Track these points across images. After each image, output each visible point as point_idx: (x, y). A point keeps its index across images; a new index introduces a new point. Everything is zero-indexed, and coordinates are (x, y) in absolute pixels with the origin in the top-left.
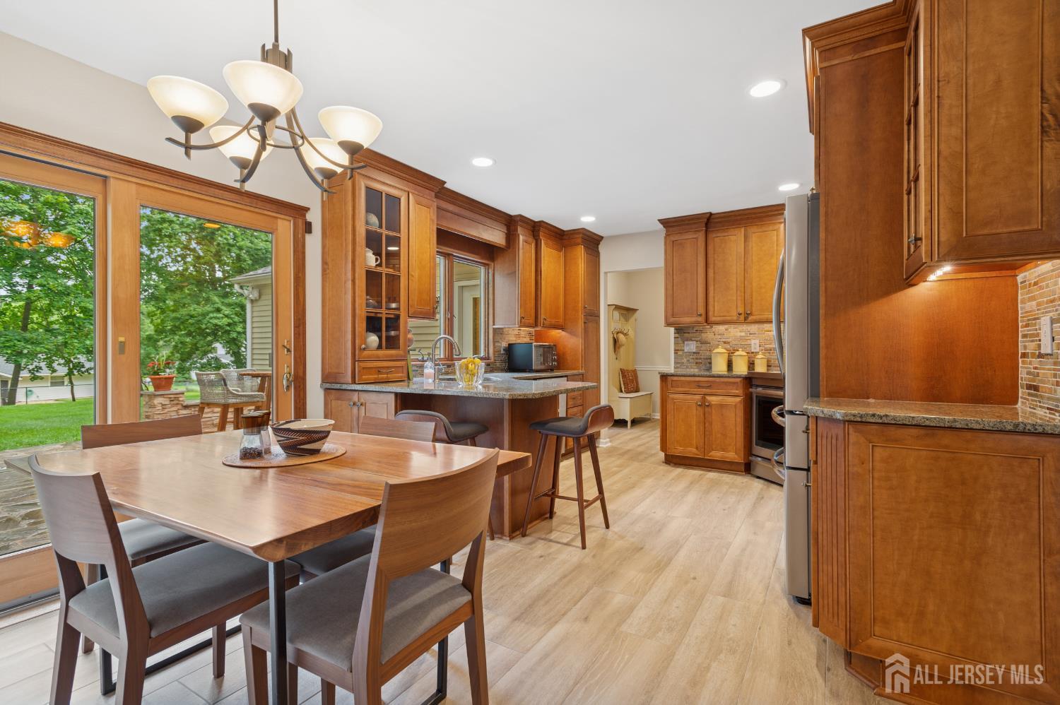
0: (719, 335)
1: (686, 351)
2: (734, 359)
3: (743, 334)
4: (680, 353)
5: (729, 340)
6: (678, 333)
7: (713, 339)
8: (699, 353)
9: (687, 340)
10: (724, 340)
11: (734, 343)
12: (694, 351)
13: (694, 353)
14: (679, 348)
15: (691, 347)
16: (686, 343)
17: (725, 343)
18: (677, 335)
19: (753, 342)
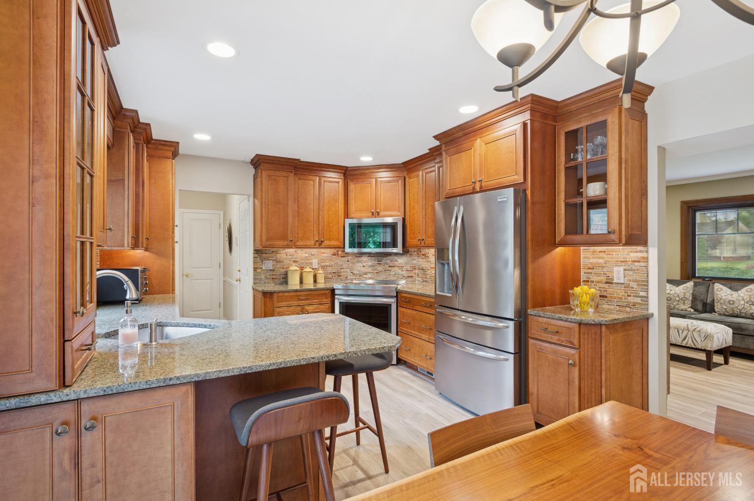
0: (290, 255)
1: (263, 269)
2: (304, 274)
3: (307, 255)
4: (259, 270)
5: (296, 260)
6: (257, 254)
7: (285, 259)
8: (274, 270)
9: (265, 259)
10: (293, 260)
11: (301, 262)
12: (271, 268)
13: (271, 270)
14: (258, 266)
15: (269, 265)
16: (264, 261)
17: (294, 262)
18: (256, 255)
19: (314, 261)
